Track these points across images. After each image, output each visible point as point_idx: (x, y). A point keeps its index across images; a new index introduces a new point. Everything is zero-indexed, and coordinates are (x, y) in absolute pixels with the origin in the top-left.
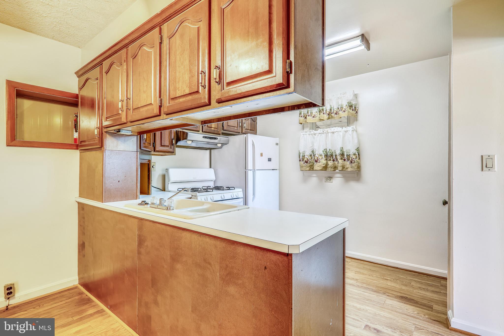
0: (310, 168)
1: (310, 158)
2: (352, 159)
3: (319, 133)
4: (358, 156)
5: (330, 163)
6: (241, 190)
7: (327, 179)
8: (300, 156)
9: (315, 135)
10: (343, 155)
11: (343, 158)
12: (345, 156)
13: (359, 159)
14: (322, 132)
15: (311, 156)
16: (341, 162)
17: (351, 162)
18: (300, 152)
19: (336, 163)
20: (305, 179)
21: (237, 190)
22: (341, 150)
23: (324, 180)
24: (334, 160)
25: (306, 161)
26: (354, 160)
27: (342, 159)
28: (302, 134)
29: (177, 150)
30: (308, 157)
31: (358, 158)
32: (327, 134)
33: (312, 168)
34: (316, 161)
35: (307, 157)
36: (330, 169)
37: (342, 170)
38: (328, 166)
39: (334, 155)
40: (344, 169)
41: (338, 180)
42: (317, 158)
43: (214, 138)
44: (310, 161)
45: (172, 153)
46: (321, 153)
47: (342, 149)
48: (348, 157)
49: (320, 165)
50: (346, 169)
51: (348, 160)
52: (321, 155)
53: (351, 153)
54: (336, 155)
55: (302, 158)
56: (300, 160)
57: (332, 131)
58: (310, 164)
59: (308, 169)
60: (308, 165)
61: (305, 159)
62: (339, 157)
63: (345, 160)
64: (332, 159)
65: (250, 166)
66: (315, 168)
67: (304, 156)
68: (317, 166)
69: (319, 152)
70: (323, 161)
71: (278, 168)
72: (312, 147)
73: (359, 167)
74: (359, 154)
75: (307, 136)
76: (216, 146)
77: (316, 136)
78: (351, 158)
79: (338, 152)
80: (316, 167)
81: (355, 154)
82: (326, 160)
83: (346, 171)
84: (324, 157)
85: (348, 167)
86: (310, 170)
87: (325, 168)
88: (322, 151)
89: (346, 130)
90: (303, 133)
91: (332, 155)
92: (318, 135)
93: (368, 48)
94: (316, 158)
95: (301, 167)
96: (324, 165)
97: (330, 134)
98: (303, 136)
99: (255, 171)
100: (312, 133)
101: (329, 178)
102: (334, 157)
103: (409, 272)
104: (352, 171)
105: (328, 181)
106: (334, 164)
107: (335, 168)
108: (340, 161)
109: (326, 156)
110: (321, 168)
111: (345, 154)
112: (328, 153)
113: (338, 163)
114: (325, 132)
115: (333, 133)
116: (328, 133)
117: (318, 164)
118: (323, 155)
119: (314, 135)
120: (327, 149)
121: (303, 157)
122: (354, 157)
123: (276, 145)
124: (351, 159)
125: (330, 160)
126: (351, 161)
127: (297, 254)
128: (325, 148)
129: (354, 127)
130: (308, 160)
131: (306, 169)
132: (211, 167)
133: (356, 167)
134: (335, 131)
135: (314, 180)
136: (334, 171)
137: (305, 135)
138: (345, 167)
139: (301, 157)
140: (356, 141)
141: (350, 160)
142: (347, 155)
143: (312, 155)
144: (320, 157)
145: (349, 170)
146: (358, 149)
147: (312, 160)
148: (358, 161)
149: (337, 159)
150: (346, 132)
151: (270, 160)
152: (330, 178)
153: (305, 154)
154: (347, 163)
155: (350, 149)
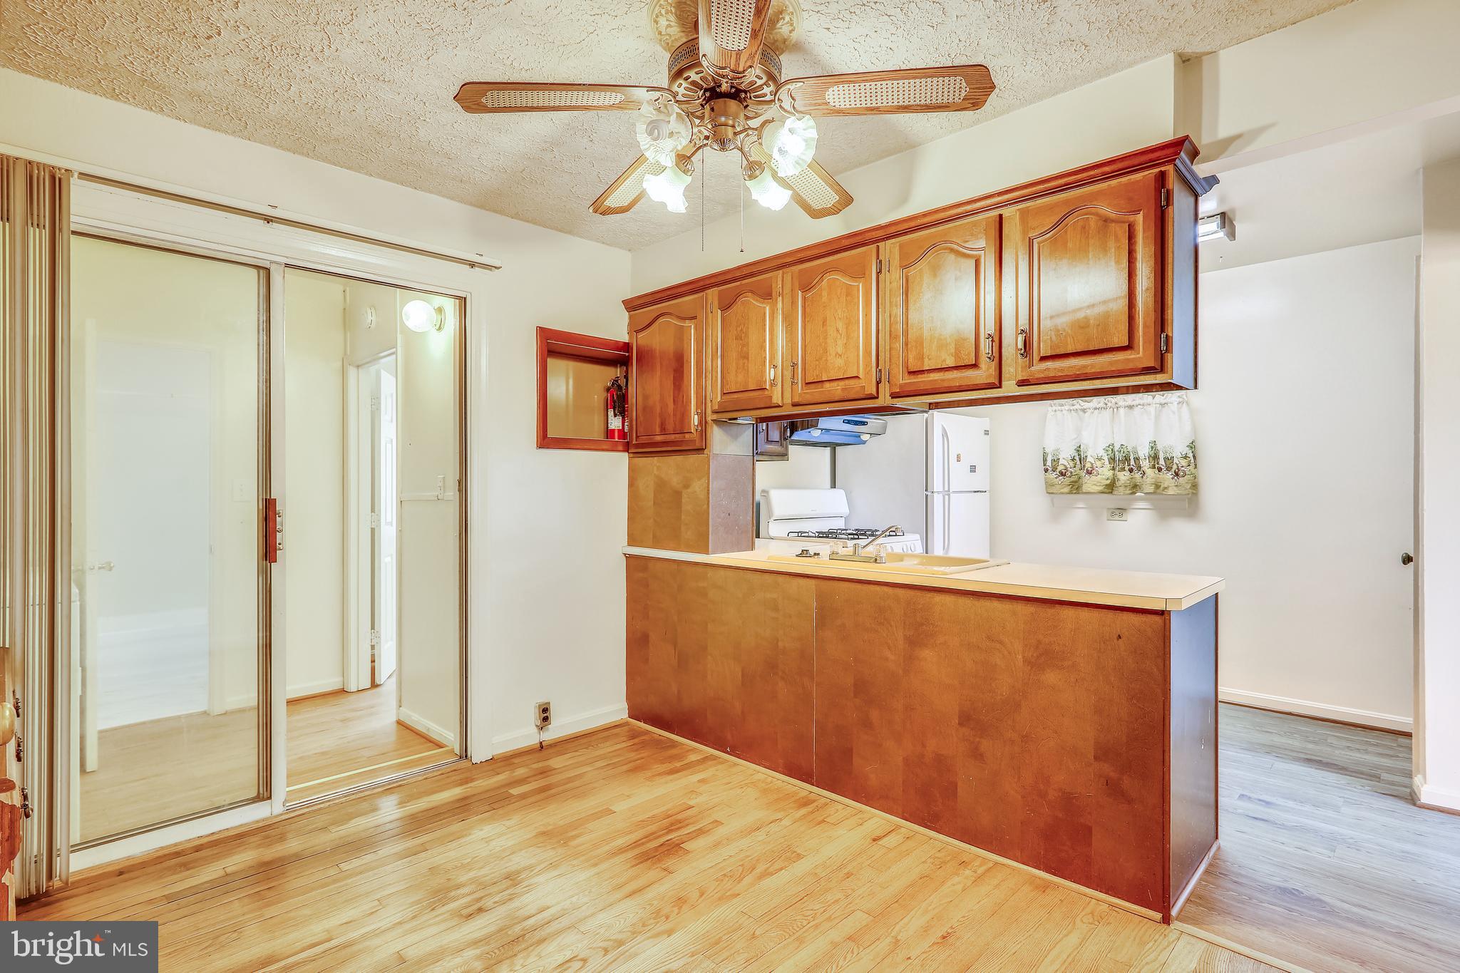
0: (1072, 488)
1: (1072, 464)
2: (1178, 466)
3: (1096, 409)
4: (1192, 461)
5: (1123, 477)
6: (918, 536)
7: (1113, 514)
8: (1045, 460)
9: (1085, 412)
10: (1155, 457)
11: (1157, 466)
12: (1162, 462)
13: (1196, 468)
14: (1102, 405)
15: (1073, 460)
16: (1153, 475)
17: (1177, 474)
18: (1047, 451)
19: (1138, 475)
20: (1056, 515)
21: (908, 537)
22: (1152, 448)
23: (1105, 514)
24: (1131, 470)
25: (1062, 473)
26: (1183, 469)
27: (1154, 467)
28: (1050, 409)
29: (792, 449)
30: (1066, 464)
31: (1193, 465)
32: (1115, 410)
33: (1076, 487)
34: (1089, 473)
35: (1064, 462)
36: (1121, 489)
37: (1154, 493)
38: (1118, 484)
39: (1132, 458)
40: (1158, 491)
41: (1140, 517)
42: (1092, 464)
43: (861, 422)
44: (1071, 473)
45: (783, 456)
46: (1101, 453)
47: (1153, 446)
48: (1168, 462)
49: (1098, 482)
50: (1163, 490)
51: (1169, 469)
52: (1100, 459)
53: (1177, 454)
54: (1137, 459)
55: (1050, 466)
56: (1046, 471)
57: (1127, 404)
58: (1072, 479)
59: (1067, 490)
60: (1067, 480)
61: (1060, 468)
62: (1145, 464)
63: (1160, 470)
64: (1127, 468)
65: (937, 484)
66: (1085, 488)
67: (1056, 461)
68: (1091, 484)
69: (1095, 450)
70: (1105, 473)
71: (987, 488)
72: (1075, 439)
73: (1194, 486)
74: (1194, 457)
75: (1064, 415)
76: (859, 438)
77: (1086, 414)
78: (1177, 464)
79: (1144, 452)
80: (1089, 485)
81: (1186, 457)
82: (1113, 469)
83: (1162, 494)
84: (1107, 462)
85: (1169, 487)
86: (1070, 493)
87: (1111, 487)
88: (1104, 449)
89: (1163, 402)
90: (1054, 408)
91: (1127, 459)
92: (1093, 413)
93: (1232, 235)
94: (1088, 465)
95: (1049, 485)
96: (1108, 482)
97: (1122, 411)
98: (1053, 413)
99: (949, 495)
100: (1077, 407)
101: (1117, 512)
102: (1132, 462)
103: (1320, 722)
104: (1178, 494)
105: (1117, 518)
106: (1132, 478)
107: (1135, 487)
108: (1150, 472)
109: (1112, 460)
110: (1100, 488)
111: (1161, 456)
112: (1117, 453)
113: (1142, 477)
114: (1109, 404)
115: (1131, 407)
116: (1118, 408)
117: (1093, 478)
118: (1106, 458)
119: (1081, 413)
120: (1115, 445)
121: (1054, 463)
122: (1184, 463)
123: (985, 434)
124: (1175, 467)
125: (1123, 469)
126: (1175, 472)
127: (1178, 612)
128: (1110, 442)
129: (1183, 395)
130: (1066, 469)
131: (1062, 490)
132: (833, 485)
133: (1189, 487)
134: (1134, 403)
135: (1079, 515)
136: (1131, 494)
137: (1058, 412)
138: (1162, 486)
139: (1049, 463)
140: (1188, 427)
141: (1173, 470)
142: (1166, 459)
143: (1077, 458)
144: (1099, 464)
145: (1171, 492)
146: (1192, 446)
147: (1077, 469)
148: (1193, 471)
149: (1139, 467)
150: (1163, 405)
151: (973, 469)
152: (1121, 511)
153: (1061, 457)
154: (1167, 477)
155: (1175, 445)
